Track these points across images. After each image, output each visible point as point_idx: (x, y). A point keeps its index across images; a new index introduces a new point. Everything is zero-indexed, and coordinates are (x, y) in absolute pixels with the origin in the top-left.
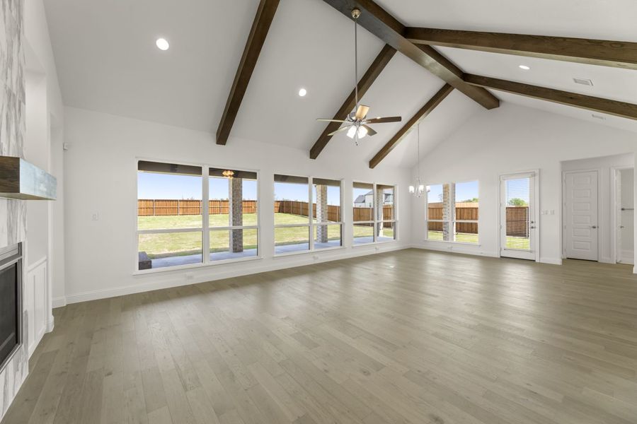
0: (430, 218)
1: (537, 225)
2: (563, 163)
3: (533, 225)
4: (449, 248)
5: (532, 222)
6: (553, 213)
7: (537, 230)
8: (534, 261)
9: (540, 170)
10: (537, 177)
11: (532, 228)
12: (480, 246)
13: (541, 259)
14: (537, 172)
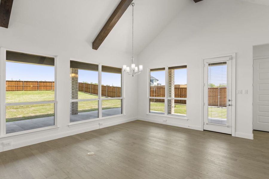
0: (150, 96)
1: (233, 103)
2: (255, 48)
3: (230, 103)
4: (164, 121)
5: (229, 101)
6: (247, 92)
7: (233, 107)
8: (231, 135)
9: (236, 54)
10: (234, 60)
11: (230, 105)
12: (188, 120)
13: (237, 133)
14: (234, 55)
